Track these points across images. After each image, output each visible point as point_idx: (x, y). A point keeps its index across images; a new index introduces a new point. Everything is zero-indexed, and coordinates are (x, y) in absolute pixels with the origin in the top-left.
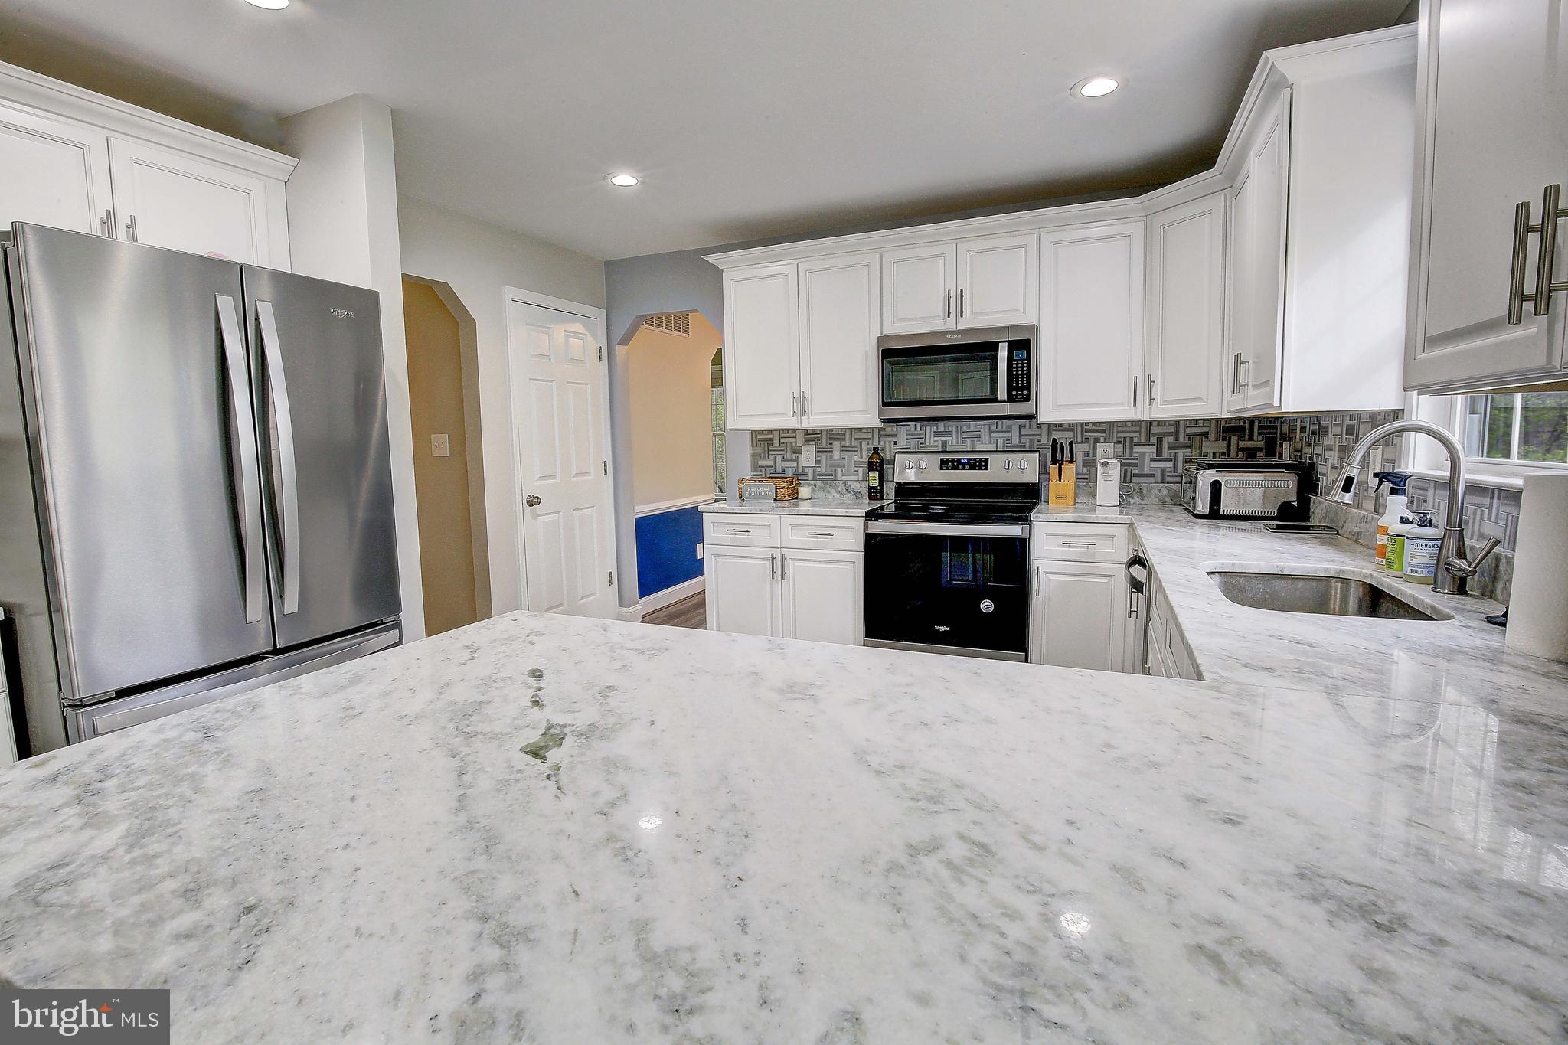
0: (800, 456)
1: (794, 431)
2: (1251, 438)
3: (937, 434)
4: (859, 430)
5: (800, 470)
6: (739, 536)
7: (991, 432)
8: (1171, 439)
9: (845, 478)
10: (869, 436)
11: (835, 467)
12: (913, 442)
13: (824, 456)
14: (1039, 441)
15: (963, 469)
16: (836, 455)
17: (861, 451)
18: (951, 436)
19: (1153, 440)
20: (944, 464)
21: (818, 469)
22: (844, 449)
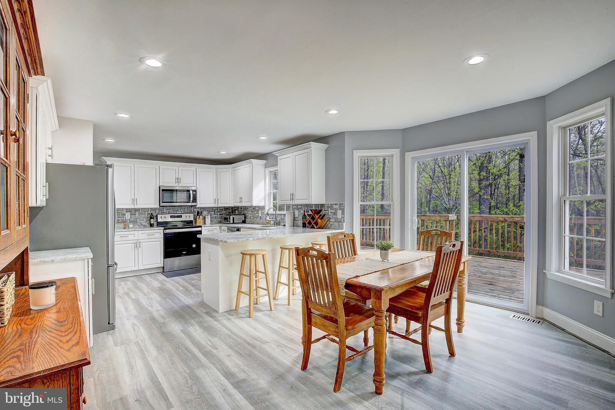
0: (125, 216)
1: (123, 209)
2: (230, 210)
3: (167, 209)
4: (145, 209)
5: (124, 220)
6: (123, 238)
7: (180, 209)
8: (217, 210)
9: (140, 222)
10: (148, 210)
11: (137, 219)
12: (160, 212)
13: (133, 216)
14: (191, 211)
15: (176, 218)
16: (137, 215)
17: (145, 214)
18: (171, 210)
19: (214, 211)
20: (171, 217)
21: (131, 220)
22: (139, 214)
